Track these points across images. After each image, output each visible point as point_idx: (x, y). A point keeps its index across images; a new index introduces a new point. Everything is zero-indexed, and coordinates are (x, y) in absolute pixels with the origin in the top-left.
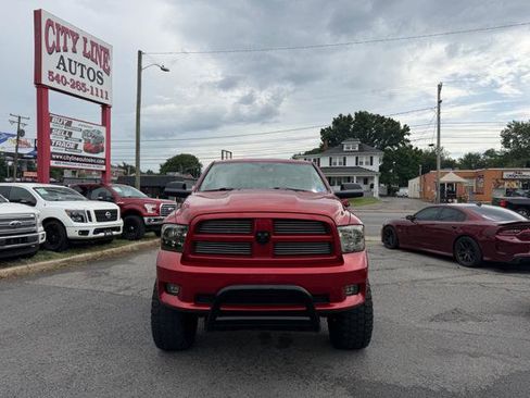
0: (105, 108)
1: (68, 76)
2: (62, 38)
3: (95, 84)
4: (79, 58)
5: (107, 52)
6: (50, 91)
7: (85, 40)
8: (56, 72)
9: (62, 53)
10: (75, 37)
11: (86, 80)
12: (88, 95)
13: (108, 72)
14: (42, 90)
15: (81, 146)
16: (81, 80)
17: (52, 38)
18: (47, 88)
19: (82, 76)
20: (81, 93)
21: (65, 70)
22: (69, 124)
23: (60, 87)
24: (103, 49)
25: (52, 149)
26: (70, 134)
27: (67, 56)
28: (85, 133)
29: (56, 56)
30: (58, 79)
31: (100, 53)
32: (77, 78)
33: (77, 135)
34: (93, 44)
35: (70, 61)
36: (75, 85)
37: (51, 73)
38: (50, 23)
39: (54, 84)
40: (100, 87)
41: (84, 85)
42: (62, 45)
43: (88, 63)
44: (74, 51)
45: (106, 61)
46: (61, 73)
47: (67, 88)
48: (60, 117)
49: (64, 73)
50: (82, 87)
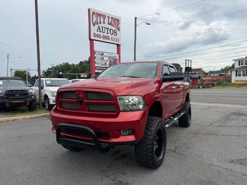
0: (118, 45)
1: (102, 34)
2: (99, 18)
3: (113, 36)
4: (106, 25)
5: (118, 20)
6: (94, 41)
7: (109, 17)
8: (97, 33)
9: (99, 25)
10: (104, 17)
11: (109, 35)
12: (110, 41)
13: (119, 30)
14: (91, 41)
15: (108, 63)
16: (107, 35)
17: (95, 19)
18: (93, 40)
19: (107, 33)
20: (107, 41)
21: (100, 32)
22: (102, 54)
23: (98, 39)
24: (116, 19)
25: (96, 65)
26: (103, 58)
27: (101, 25)
28: (109, 58)
29: (97, 26)
30: (98, 36)
31: (115, 22)
32: (105, 34)
33: (106, 59)
34: (112, 18)
35: (102, 27)
36: (105, 37)
37: (94, 34)
38: (94, 13)
39: (96, 38)
40: (115, 37)
41: (108, 37)
42: (99, 21)
43: (110, 27)
44: (104, 23)
45: (118, 25)
47: (101, 39)
48: (99, 52)
49: (100, 33)
50: (108, 38)
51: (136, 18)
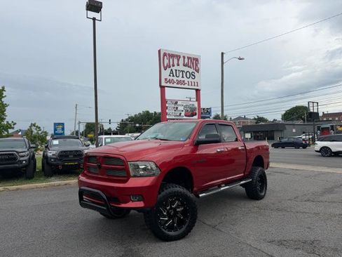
0: (198, 91)
1: (175, 79)
2: (171, 60)
3: (190, 80)
4: (182, 68)
5: (197, 60)
6: (166, 88)
7: (184, 57)
8: (169, 78)
9: (172, 68)
10: (178, 57)
11: (185, 79)
12: (186, 86)
13: (198, 71)
14: (162, 88)
15: (183, 114)
16: (183, 79)
17: (166, 61)
18: (164, 87)
19: (183, 77)
20: (183, 86)
21: (173, 76)
22: (176, 103)
23: (171, 85)
24: (194, 59)
25: (168, 117)
26: (177, 108)
27: (174, 69)
28: (185, 107)
29: (169, 70)
30: (170, 81)
31: (193, 62)
32: (180, 79)
33: (181, 108)
34: (188, 58)
35: (176, 70)
36: (179, 82)
37: (166, 79)
38: (165, 54)
39: (168, 84)
40: (193, 80)
41: (184, 81)
42: (171, 63)
43: (186, 69)
44: (178, 65)
45: (196, 65)
46: (171, 78)
47: (175, 85)
48: (171, 101)
49: (173, 78)
50: (183, 83)
51: (222, 54)
